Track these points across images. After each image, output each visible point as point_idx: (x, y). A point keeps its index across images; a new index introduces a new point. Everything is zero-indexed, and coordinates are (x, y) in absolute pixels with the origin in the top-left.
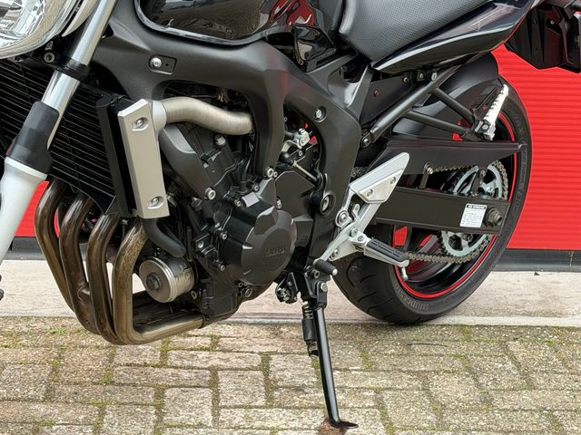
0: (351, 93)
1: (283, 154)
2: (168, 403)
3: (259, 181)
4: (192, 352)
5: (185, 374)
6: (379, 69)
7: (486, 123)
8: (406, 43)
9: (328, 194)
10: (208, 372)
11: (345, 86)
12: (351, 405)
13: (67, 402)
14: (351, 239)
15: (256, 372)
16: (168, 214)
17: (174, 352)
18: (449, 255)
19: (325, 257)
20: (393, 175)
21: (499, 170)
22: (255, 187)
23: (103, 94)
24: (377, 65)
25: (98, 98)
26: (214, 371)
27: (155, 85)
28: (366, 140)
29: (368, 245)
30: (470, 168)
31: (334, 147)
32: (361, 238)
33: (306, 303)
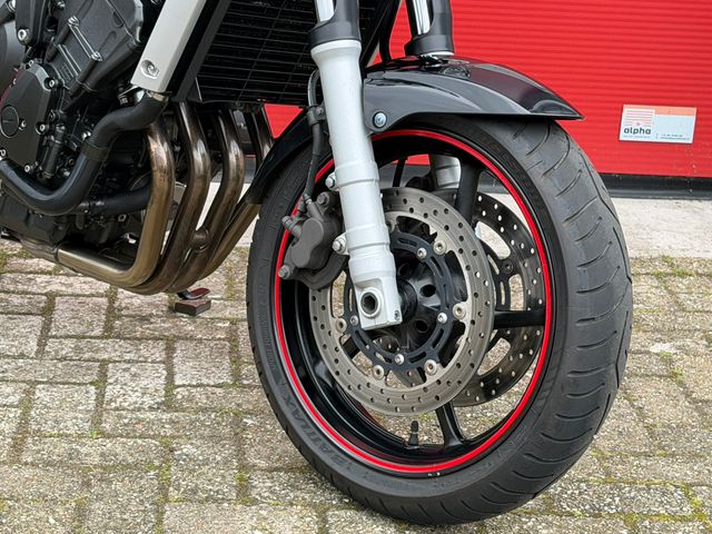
4: (31, 276)
5: (16, 300)
10: (44, 298)
12: (200, 336)
15: (100, 299)
17: (9, 275)
26: (51, 297)
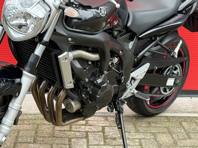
0: (131, 45)
1: (109, 65)
2: (72, 144)
3: (102, 75)
4: (80, 126)
5: (77, 134)
6: (140, 37)
7: (174, 53)
8: (148, 28)
9: (124, 77)
10: (85, 133)
11: (129, 42)
12: (131, 144)
13: (40, 144)
14: (131, 91)
15: (100, 133)
16: (74, 87)
17: (74, 126)
18: (163, 94)
19: (123, 98)
20: (145, 70)
21: (179, 66)
22: (101, 77)
23: (53, 50)
24: (139, 36)
25: (52, 51)
26: (87, 132)
27: (69, 46)
28: (136, 60)
29: (136, 93)
30: (169, 66)
31: (125, 62)
32: (134, 91)
33: (117, 112)
